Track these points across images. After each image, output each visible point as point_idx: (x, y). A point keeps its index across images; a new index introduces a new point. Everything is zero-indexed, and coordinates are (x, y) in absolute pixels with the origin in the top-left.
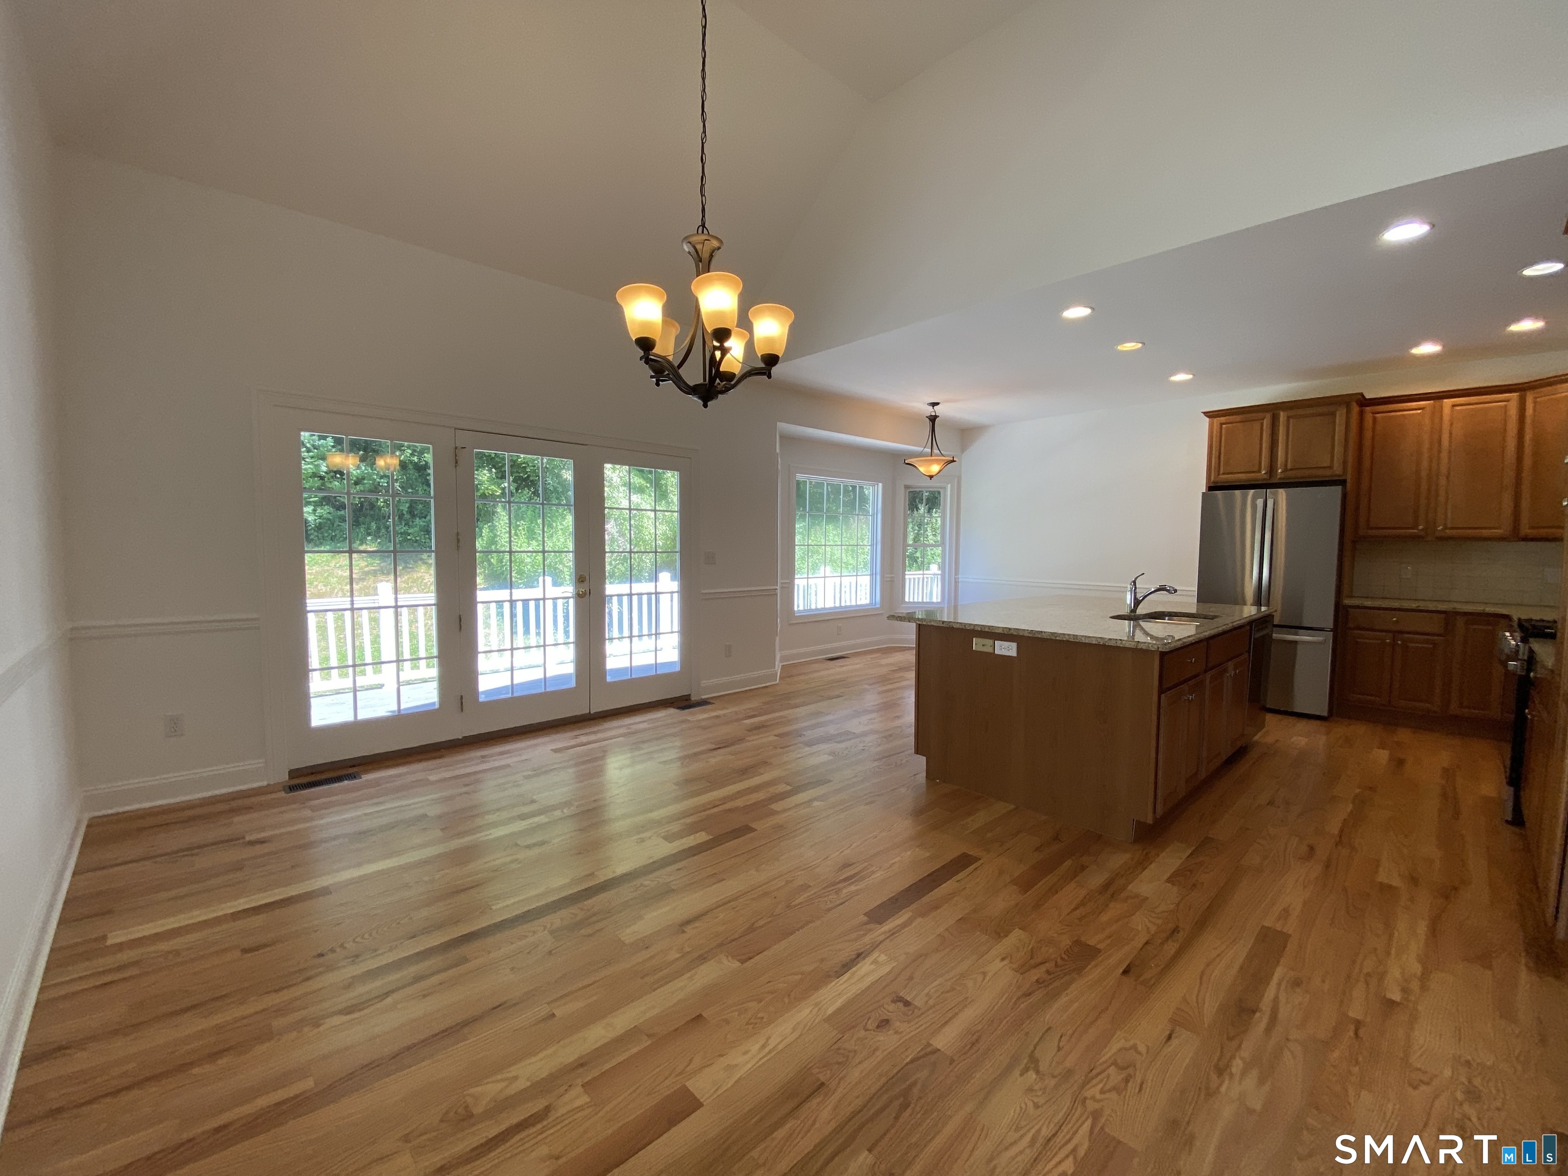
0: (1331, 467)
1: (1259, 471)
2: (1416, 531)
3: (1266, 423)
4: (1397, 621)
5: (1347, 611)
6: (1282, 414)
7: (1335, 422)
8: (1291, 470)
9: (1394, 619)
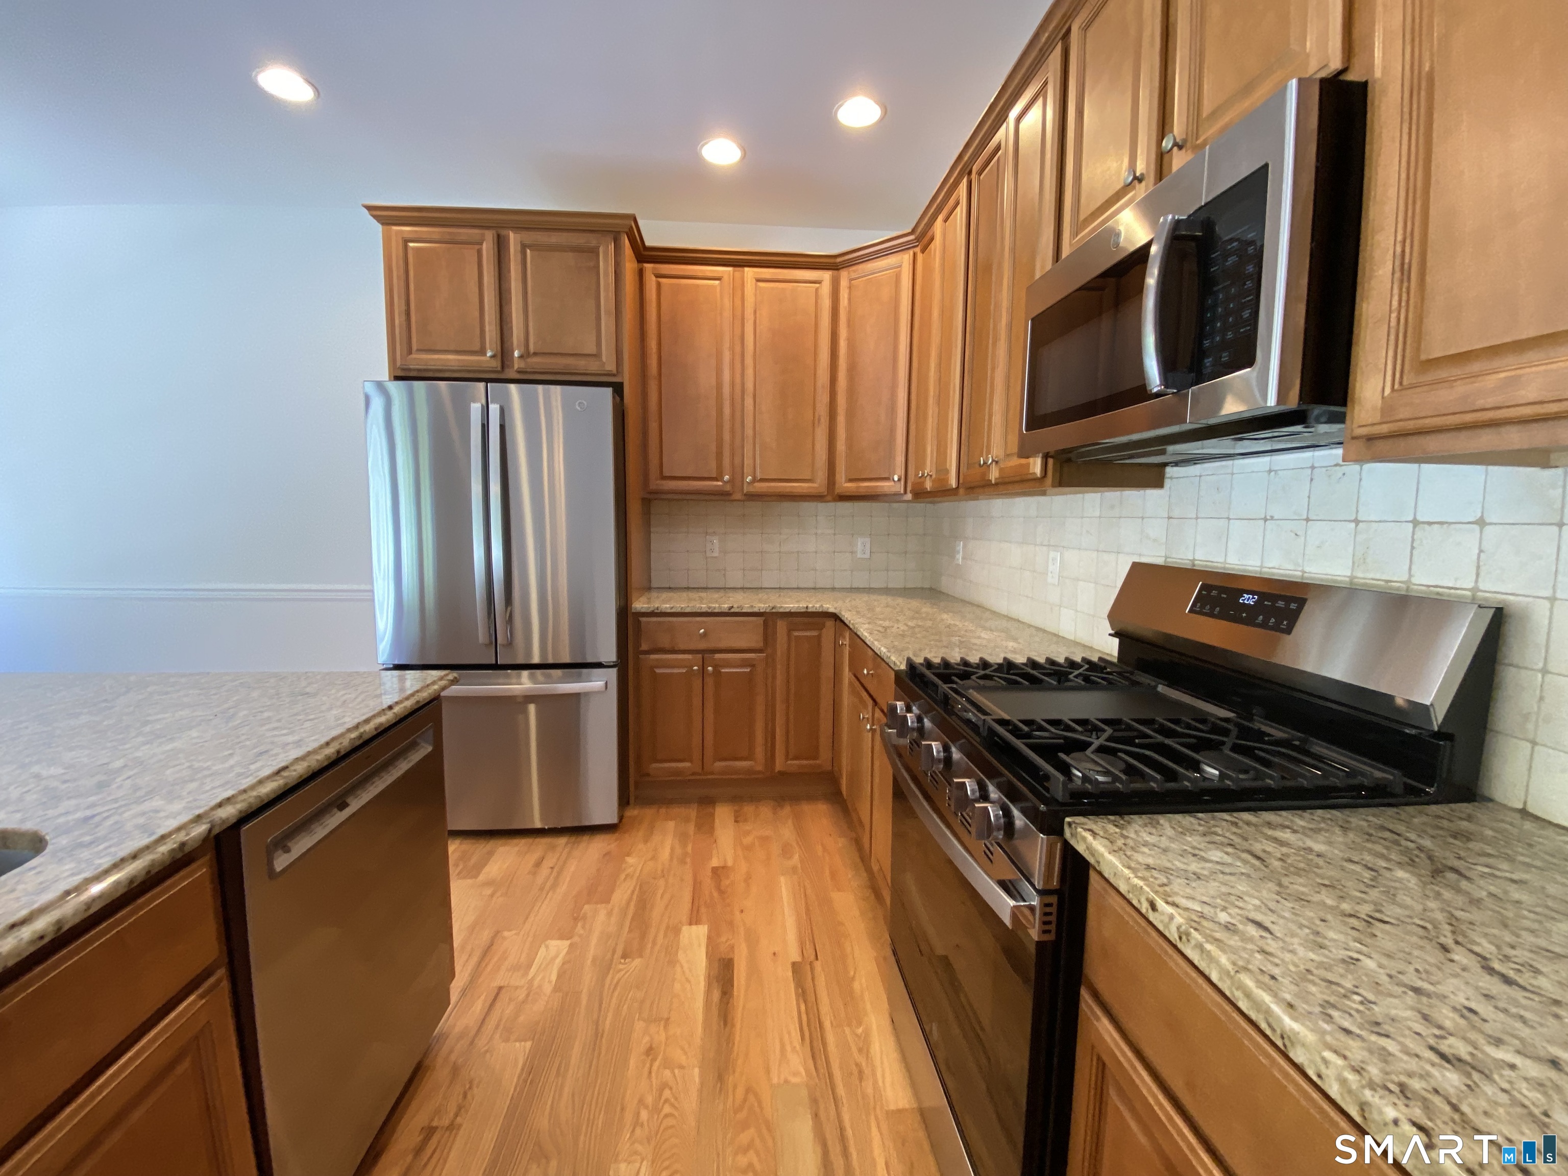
0: (597, 356)
1: (482, 352)
2: (720, 483)
3: (488, 248)
4: (705, 634)
5: (639, 622)
6: (512, 235)
7: (597, 267)
8: (535, 354)
9: (702, 631)
